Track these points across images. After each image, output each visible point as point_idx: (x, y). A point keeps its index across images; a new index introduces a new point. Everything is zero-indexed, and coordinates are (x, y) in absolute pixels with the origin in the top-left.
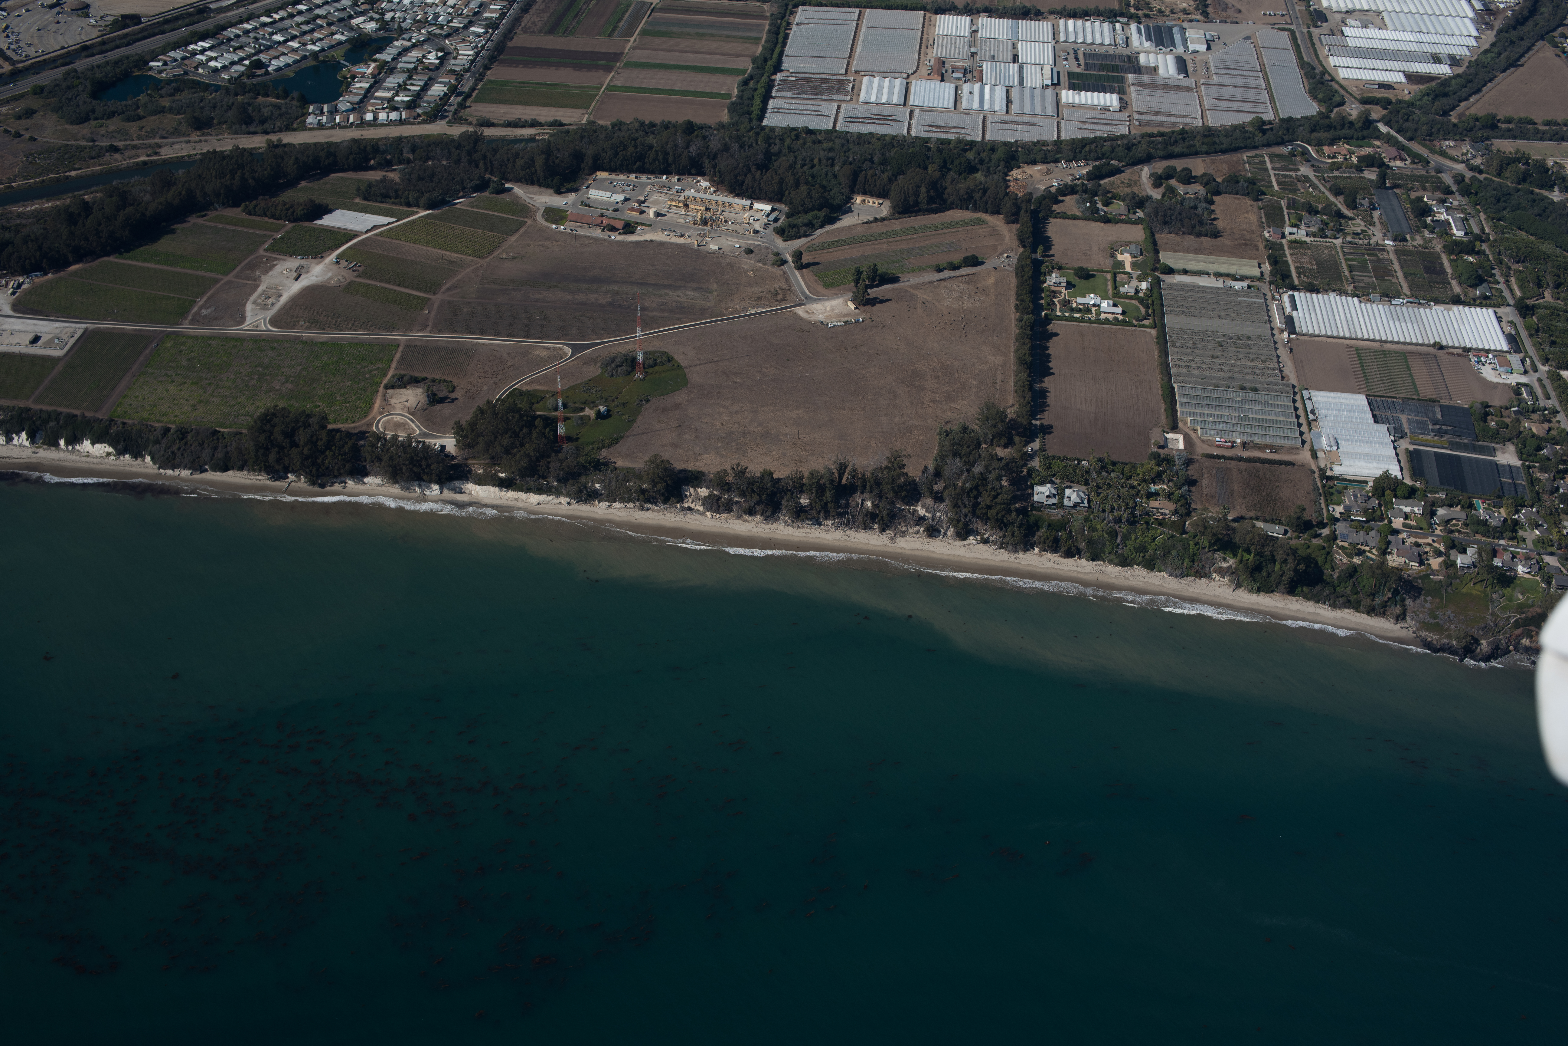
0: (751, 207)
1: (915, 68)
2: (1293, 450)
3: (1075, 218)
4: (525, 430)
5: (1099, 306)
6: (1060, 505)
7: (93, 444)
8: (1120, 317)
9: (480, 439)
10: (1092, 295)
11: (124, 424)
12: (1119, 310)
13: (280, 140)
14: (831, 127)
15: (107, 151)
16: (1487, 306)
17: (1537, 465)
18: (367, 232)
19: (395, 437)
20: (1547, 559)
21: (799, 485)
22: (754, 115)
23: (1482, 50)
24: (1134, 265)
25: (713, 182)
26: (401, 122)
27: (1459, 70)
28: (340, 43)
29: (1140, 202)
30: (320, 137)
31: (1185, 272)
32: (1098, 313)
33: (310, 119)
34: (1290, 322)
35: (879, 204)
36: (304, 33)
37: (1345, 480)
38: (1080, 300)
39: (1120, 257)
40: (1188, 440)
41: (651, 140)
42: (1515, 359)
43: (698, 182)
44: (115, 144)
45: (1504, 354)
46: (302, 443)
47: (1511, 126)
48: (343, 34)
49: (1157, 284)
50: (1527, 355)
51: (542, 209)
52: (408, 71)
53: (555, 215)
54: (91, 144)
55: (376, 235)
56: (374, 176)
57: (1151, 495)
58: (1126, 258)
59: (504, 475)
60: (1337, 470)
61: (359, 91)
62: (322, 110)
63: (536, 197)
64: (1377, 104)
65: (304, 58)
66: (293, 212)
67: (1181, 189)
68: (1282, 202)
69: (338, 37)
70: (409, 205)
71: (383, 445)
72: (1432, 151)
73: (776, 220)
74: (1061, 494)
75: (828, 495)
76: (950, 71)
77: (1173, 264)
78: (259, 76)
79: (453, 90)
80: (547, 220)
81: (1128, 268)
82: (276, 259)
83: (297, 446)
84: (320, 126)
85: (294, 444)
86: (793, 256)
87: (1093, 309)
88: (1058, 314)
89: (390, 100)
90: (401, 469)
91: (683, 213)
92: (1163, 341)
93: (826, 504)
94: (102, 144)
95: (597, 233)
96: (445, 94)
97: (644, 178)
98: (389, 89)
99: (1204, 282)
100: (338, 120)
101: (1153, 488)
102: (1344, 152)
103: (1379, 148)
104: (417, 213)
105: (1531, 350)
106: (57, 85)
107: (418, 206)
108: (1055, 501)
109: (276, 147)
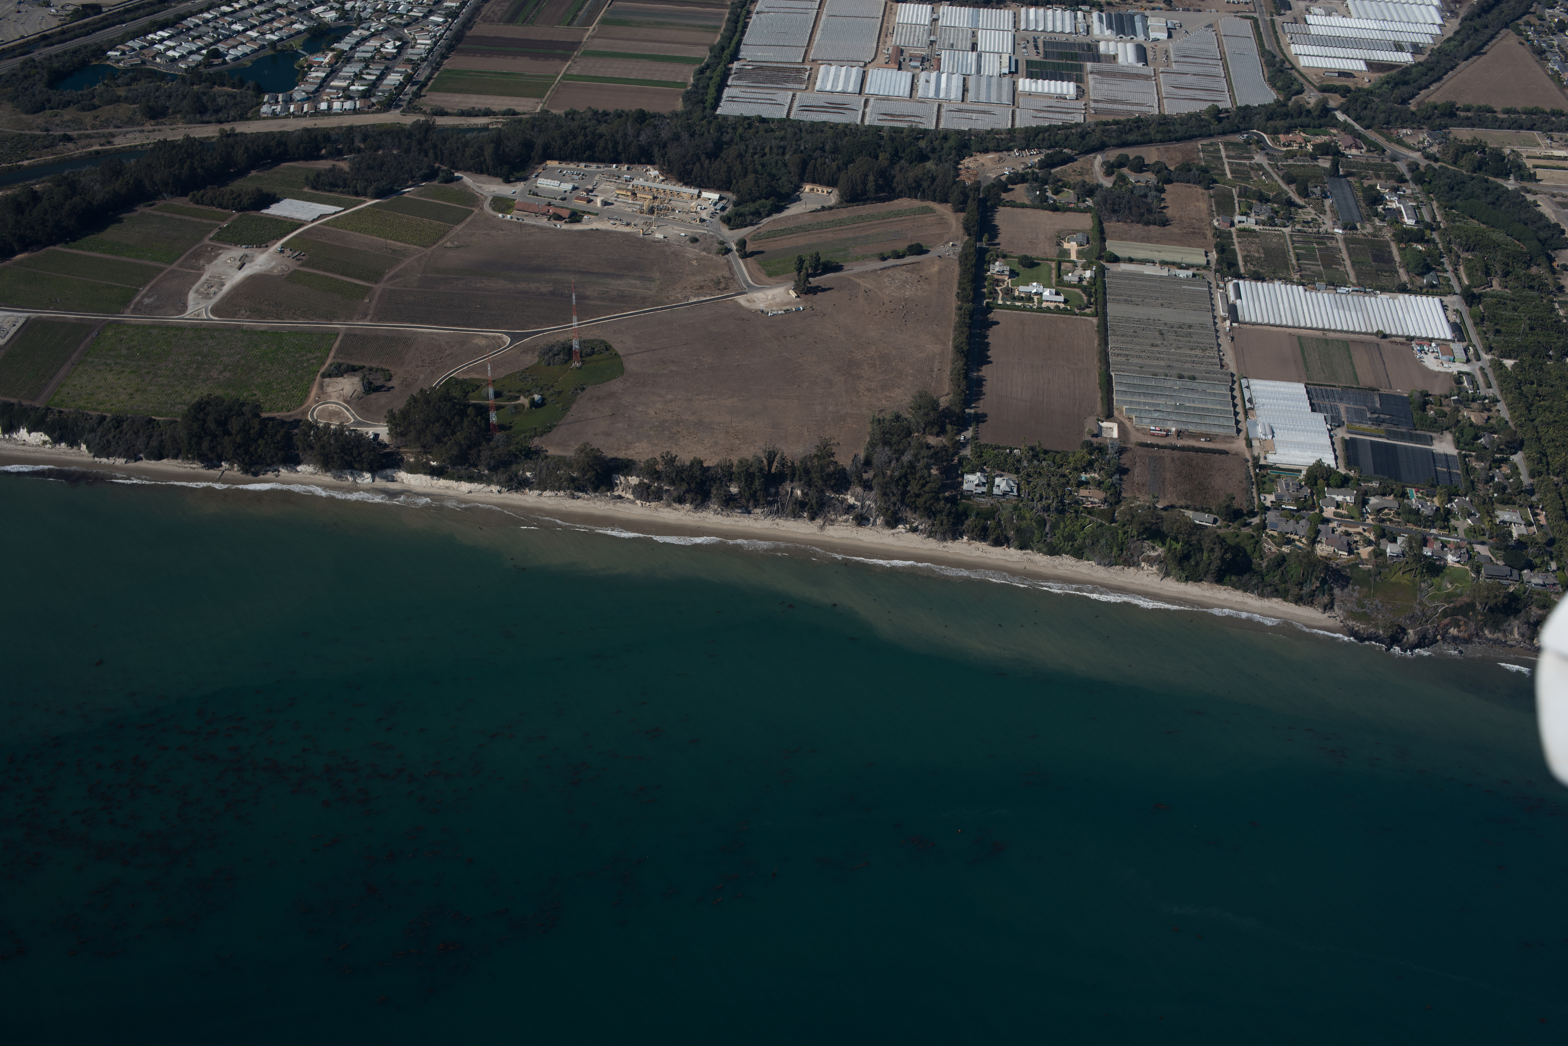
0: (699, 196)
1: (873, 57)
2: (1228, 438)
3: (1023, 206)
4: (457, 418)
5: (1041, 294)
6: (990, 494)
7: (29, 432)
8: (1062, 306)
9: (412, 427)
10: (1035, 284)
11: (60, 412)
12: (1061, 298)
13: (233, 129)
14: (784, 116)
15: (61, 140)
16: (1434, 295)
17: (1474, 454)
18: (313, 221)
19: (327, 426)
20: (1478, 548)
21: (727, 474)
22: (708, 104)
23: (1445, 37)
24: (1080, 254)
25: (662, 171)
26: (355, 111)
27: (1421, 58)
28: (299, 32)
29: (1089, 191)
30: (274, 127)
31: (1131, 260)
32: (1040, 302)
33: (265, 109)
34: (1233, 310)
35: (828, 192)
36: (264, 22)
37: (1279, 469)
38: (1022, 288)
39: (1066, 246)
40: (1122, 429)
41: (603, 129)
42: (1458, 348)
43: (647, 170)
44: (69, 133)
45: (1448, 343)
46: (234, 432)
47: (1469, 114)
48: (302, 23)
49: (1101, 272)
50: (1471, 343)
51: (490, 198)
52: (365, 60)
53: (502, 204)
54: (45, 133)
55: (322, 224)
56: (324, 165)
57: (1081, 484)
58: (1072, 247)
59: (435, 463)
60: (1272, 459)
61: (315, 81)
62: (277, 99)
63: (484, 186)
64: (1336, 92)
65: (262, 47)
66: (240, 201)
67: (1132, 178)
68: (1234, 190)
69: (297, 26)
70: (357, 194)
71: (315, 433)
72: (1389, 139)
73: (723, 209)
74: (991, 483)
75: (757, 483)
76: (907, 60)
77: (1119, 253)
78: (216, 65)
79: (409, 79)
80: (494, 209)
81: (1073, 257)
82: (221, 248)
83: (230, 434)
84: (275, 115)
85: (227, 433)
86: (737, 245)
87: (1036, 298)
88: (1000, 302)
89: (346, 89)
90: (333, 458)
91: (630, 201)
92: (1103, 329)
93: (755, 492)
94: (56, 133)
95: (543, 222)
96: (401, 83)
97: (593, 167)
98: (345, 79)
99: (1148, 270)
100: (292, 110)
101: (1084, 476)
102: (1299, 140)
103: (1335, 136)
104: (365, 202)
105: (1475, 339)
106: (14, 75)
107: (365, 195)
108: (984, 489)
109: (228, 136)
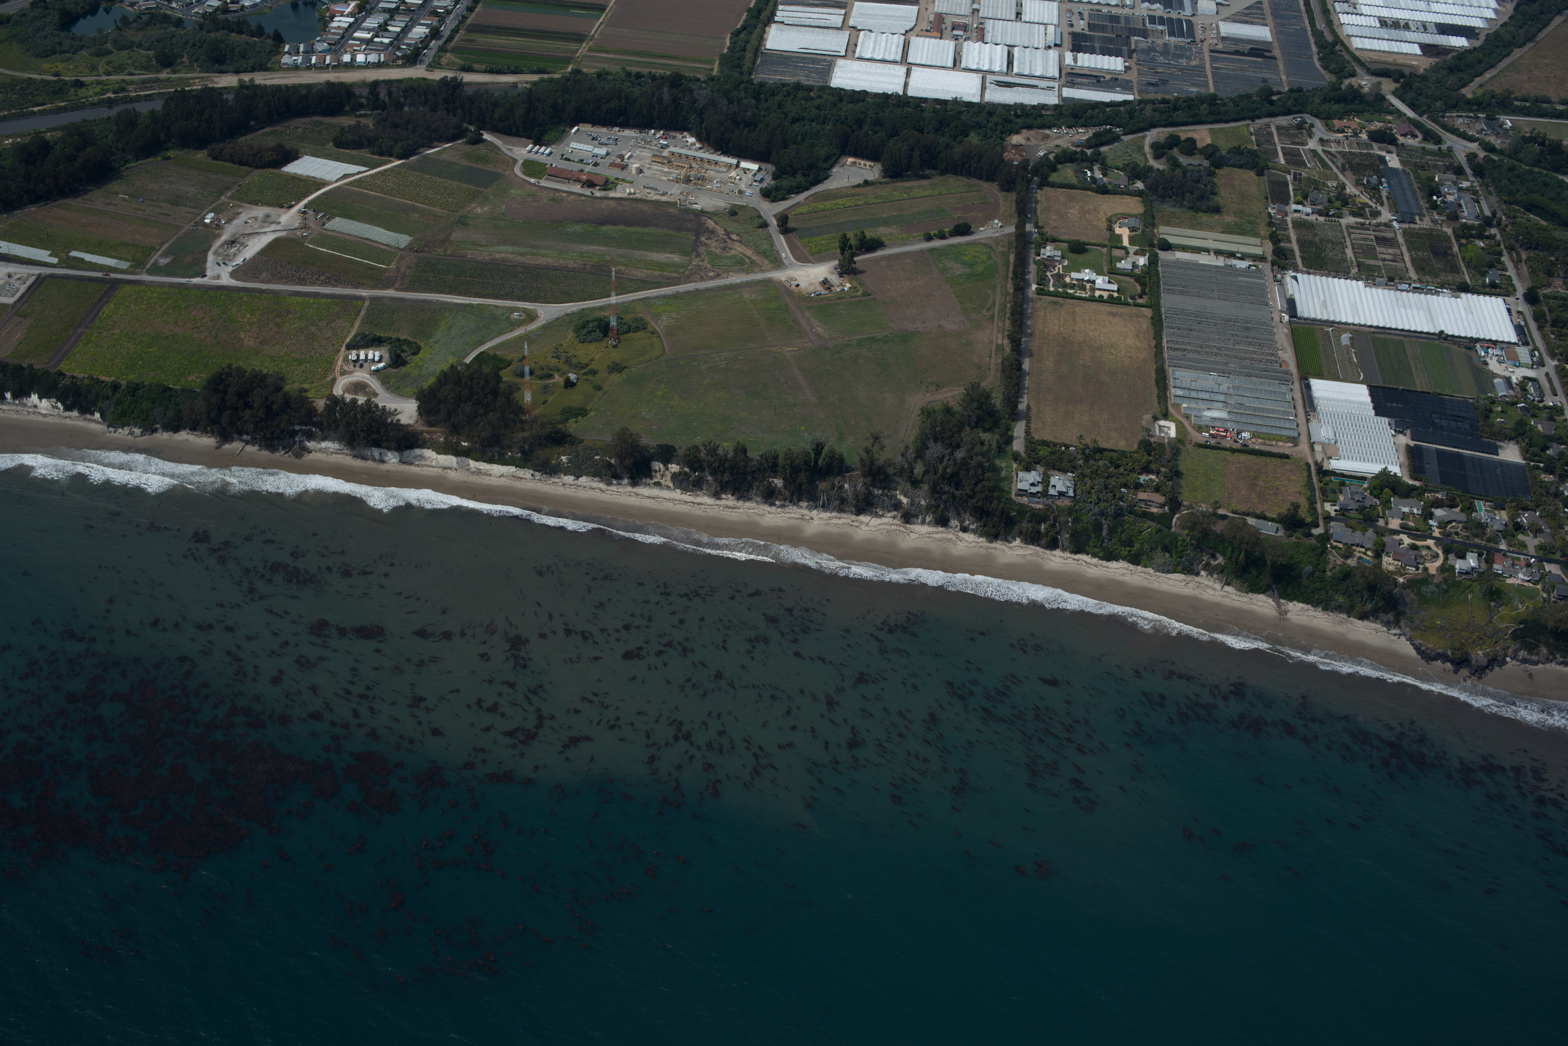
0: (737, 166)
1: (912, 24)
2: (1289, 442)
3: (1072, 187)
4: (489, 397)
5: (1093, 282)
6: (1044, 494)
7: (40, 398)
8: (1116, 295)
9: (442, 406)
10: (1087, 271)
11: (73, 377)
12: (1114, 287)
13: (252, 80)
15: (72, 86)
16: (1497, 295)
17: (1542, 465)
18: (336, 181)
19: (354, 401)
20: (1548, 567)
21: (772, 465)
22: (745, 68)
23: (1501, 22)
24: (1132, 240)
25: (699, 139)
26: (378, 65)
27: (1477, 44)
30: (294, 79)
31: (1184, 248)
32: (1093, 289)
33: (286, 59)
34: (1291, 304)
35: (870, 166)
37: (1342, 475)
38: (1074, 275)
39: (1118, 231)
40: (1180, 427)
41: (637, 91)
42: (1523, 353)
43: (685, 137)
44: (81, 79)
45: (1512, 347)
46: (256, 406)
47: (1528, 104)
49: (1153, 261)
50: (1536, 349)
51: (521, 162)
52: (389, 11)
53: (533, 168)
54: (55, 78)
55: (346, 184)
56: (346, 121)
57: (1138, 486)
58: (1124, 233)
59: (466, 444)
60: (1336, 465)
61: (338, 31)
62: (298, 49)
63: (515, 149)
64: (1389, 77)
66: (261, 158)
67: (1183, 160)
68: (1288, 177)
70: (381, 154)
71: (341, 409)
72: (1445, 127)
73: (761, 181)
74: (1046, 482)
75: (802, 477)
76: (950, 28)
77: (1172, 240)
78: (234, 11)
79: (435, 33)
80: (524, 173)
81: (1126, 242)
82: (241, 206)
83: (251, 408)
84: (296, 67)
85: (248, 405)
86: (778, 220)
87: (1088, 286)
88: (1052, 289)
89: (369, 42)
90: (359, 435)
91: (666, 170)
92: (1157, 322)
93: (801, 485)
94: (67, 79)
95: (577, 188)
96: (427, 36)
98: (369, 30)
99: (1204, 259)
100: (313, 61)
101: (1143, 478)
102: (1354, 125)
103: (1390, 122)
104: (391, 162)
105: (1539, 343)
106: (24, 15)
107: (391, 156)
108: (1039, 488)
109: (247, 88)
